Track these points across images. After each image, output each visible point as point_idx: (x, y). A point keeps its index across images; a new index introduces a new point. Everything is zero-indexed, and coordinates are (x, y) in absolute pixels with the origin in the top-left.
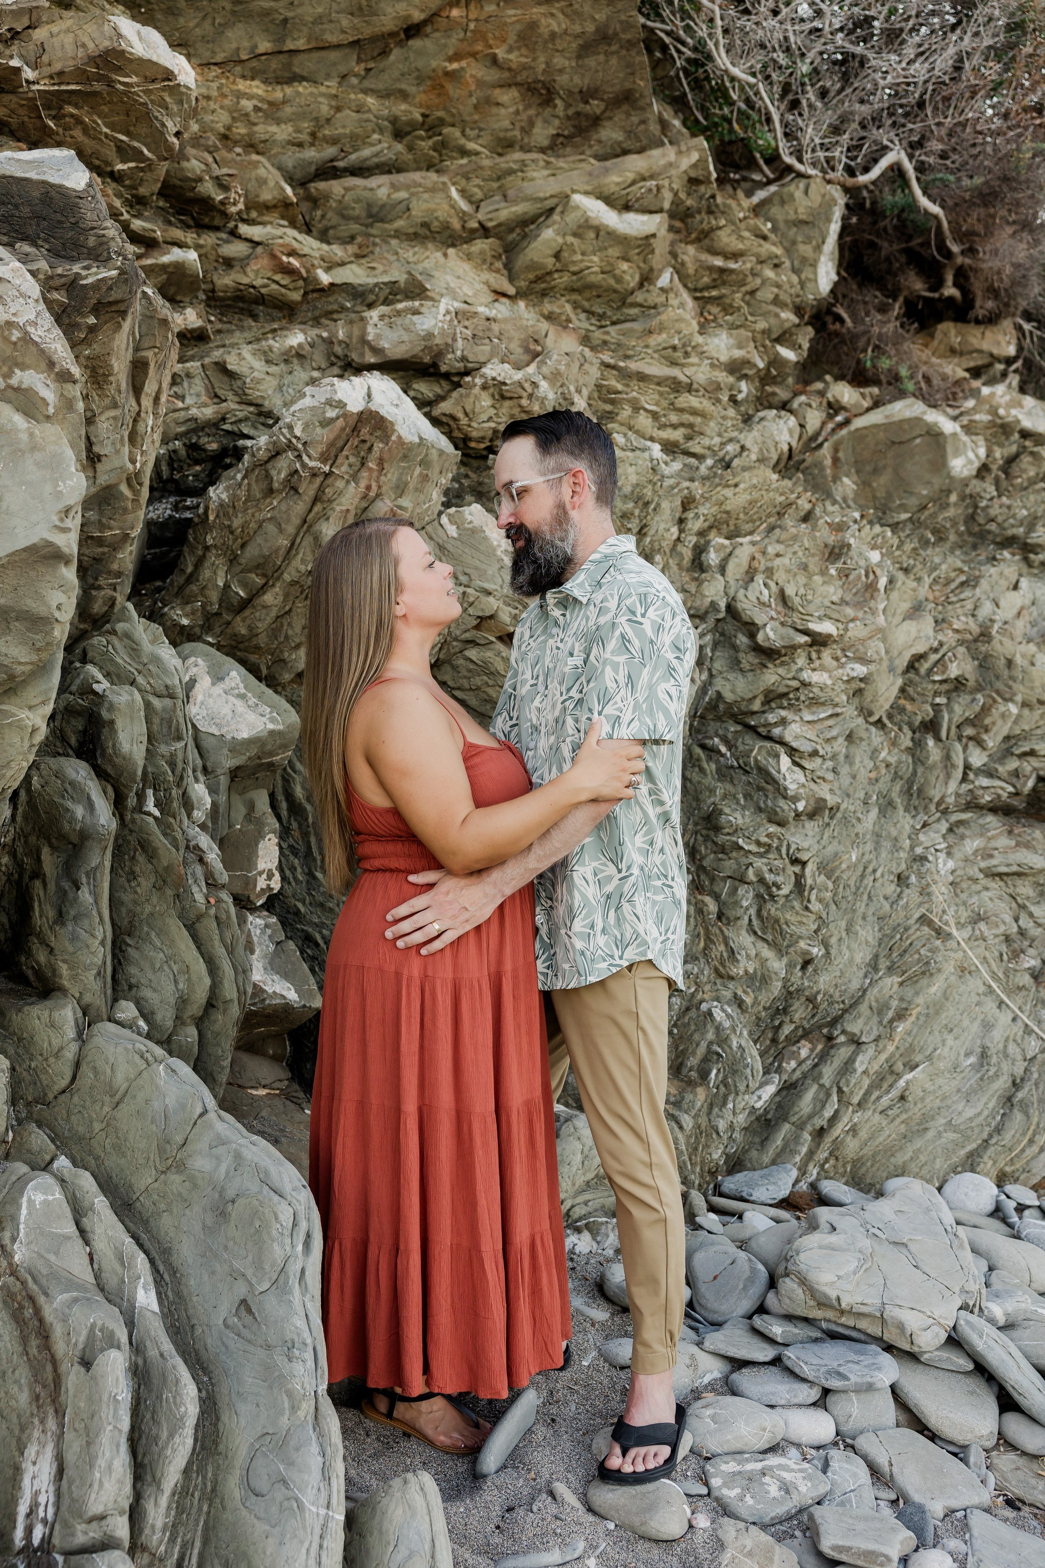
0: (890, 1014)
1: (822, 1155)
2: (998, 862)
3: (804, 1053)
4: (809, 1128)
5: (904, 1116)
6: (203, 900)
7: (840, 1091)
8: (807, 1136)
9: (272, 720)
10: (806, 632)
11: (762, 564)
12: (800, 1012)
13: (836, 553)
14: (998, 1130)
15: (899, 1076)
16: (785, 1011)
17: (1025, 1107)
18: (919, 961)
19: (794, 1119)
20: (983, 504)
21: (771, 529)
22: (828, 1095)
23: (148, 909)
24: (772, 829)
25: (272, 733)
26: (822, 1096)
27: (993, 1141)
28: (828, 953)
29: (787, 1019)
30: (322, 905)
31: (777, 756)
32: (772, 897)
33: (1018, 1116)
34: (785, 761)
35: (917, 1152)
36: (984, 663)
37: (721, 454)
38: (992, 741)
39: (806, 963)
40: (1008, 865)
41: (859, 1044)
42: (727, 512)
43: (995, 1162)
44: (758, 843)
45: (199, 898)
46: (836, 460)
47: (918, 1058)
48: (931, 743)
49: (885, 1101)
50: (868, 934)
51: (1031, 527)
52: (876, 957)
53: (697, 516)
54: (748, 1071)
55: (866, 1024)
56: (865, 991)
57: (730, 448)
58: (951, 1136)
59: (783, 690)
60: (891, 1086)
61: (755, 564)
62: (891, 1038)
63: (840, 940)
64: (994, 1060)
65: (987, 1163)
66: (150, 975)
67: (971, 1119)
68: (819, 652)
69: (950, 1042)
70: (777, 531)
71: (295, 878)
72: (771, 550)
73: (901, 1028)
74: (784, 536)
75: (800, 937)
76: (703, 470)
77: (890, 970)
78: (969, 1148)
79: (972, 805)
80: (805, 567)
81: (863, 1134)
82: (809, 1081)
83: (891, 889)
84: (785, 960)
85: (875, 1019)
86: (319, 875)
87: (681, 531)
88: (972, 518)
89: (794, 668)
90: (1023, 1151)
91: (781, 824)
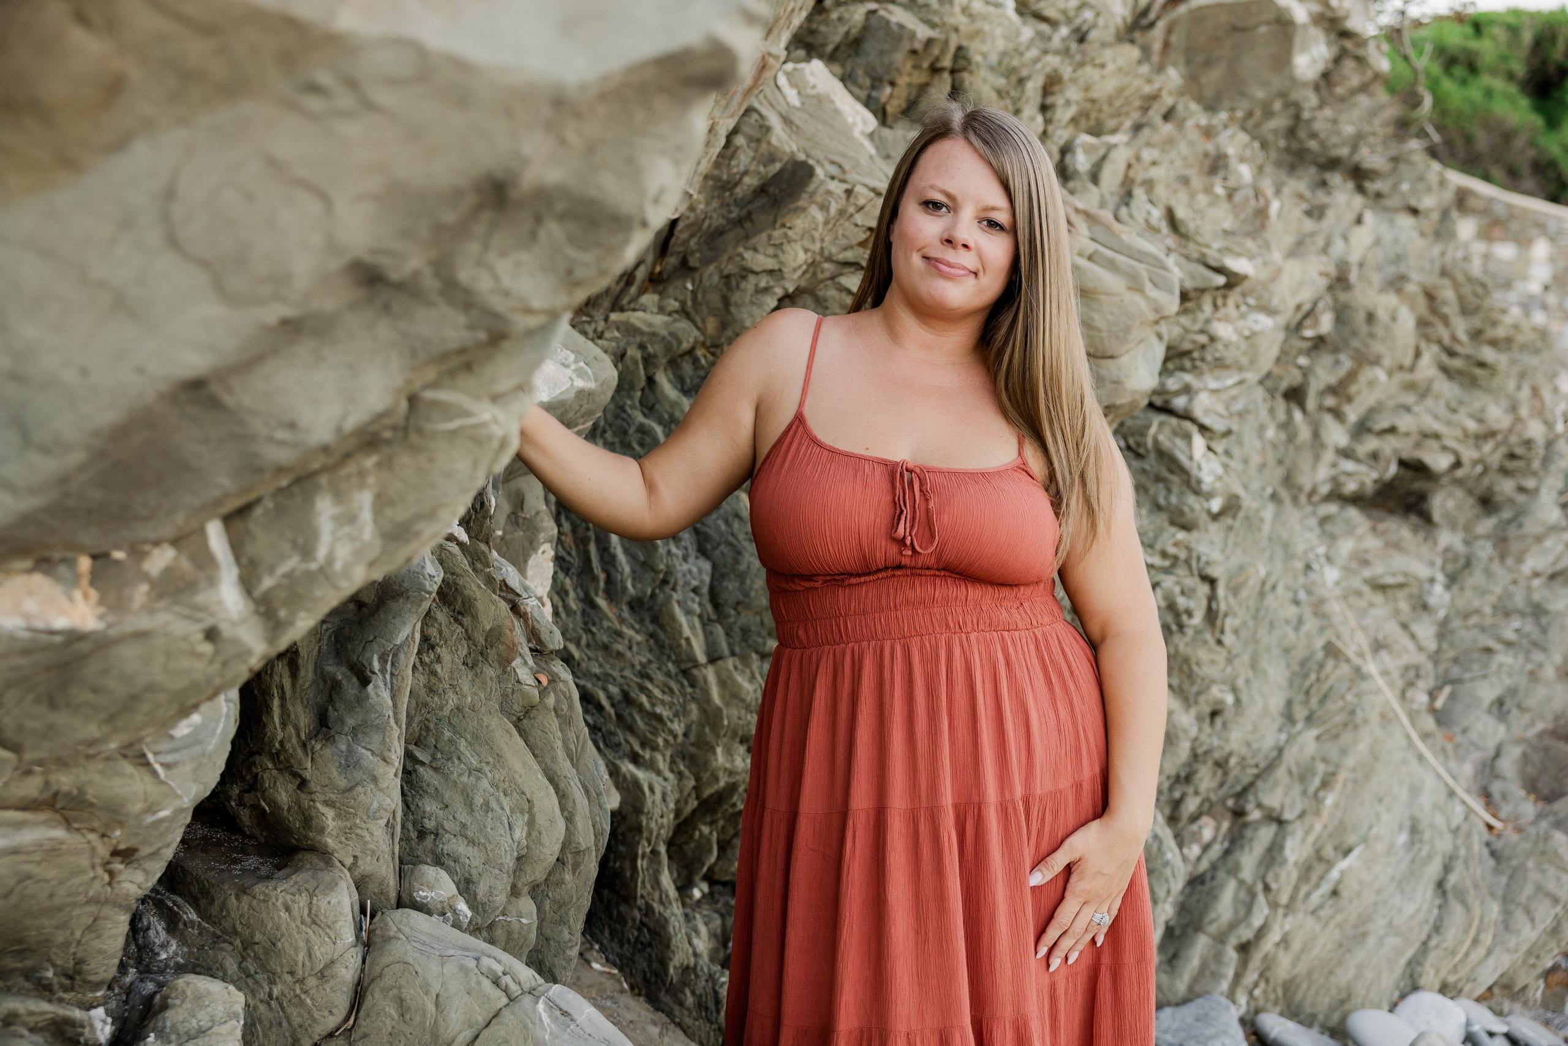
0: (1317, 782)
1: (1251, 977)
2: (1377, 570)
3: (1207, 834)
4: (1233, 941)
5: (1339, 918)
6: (531, 681)
7: (1267, 888)
8: (1231, 955)
9: (580, 373)
10: (1220, 270)
11: (1139, 174)
12: (1206, 779)
13: (1216, 165)
14: (1437, 928)
15: (1330, 864)
16: (1188, 779)
17: (1461, 896)
18: (1343, 709)
19: (1213, 929)
20: (1306, 115)
21: (1137, 128)
22: (1253, 895)
23: (452, 700)
24: (1181, 535)
25: (581, 394)
26: (1243, 895)
27: (1433, 943)
28: (1238, 701)
29: (1190, 790)
30: (606, 648)
31: (1188, 437)
32: (1181, 627)
33: (1457, 909)
34: (1199, 442)
35: (1361, 967)
36: (1342, 315)
37: (1078, 21)
38: (1353, 414)
39: (1214, 714)
40: (1394, 574)
41: (1280, 822)
42: (1093, 101)
43: (1437, 972)
44: (1164, 554)
45: (524, 675)
46: (1166, 44)
47: (1351, 839)
48: (1298, 415)
49: (1316, 898)
50: (1277, 672)
51: (1355, 148)
52: (1289, 703)
53: (1068, 103)
54: (1168, 871)
55: (1286, 794)
56: (1280, 751)
57: (1088, 15)
58: (1392, 941)
59: (1187, 346)
60: (1321, 878)
61: (1132, 173)
62: (1318, 813)
63: (1247, 681)
64: (1427, 836)
65: (1429, 976)
66: (463, 816)
67: (1412, 917)
68: (1225, 297)
69: (1385, 817)
70: (1146, 132)
71: (566, 607)
72: (1147, 155)
73: (1330, 799)
74: (1156, 139)
75: (1213, 682)
76: (1056, 42)
77: (1309, 719)
78: (1410, 953)
79: (1336, 495)
80: (1185, 181)
81: (1296, 946)
82: (1221, 875)
83: (1291, 611)
84: (1193, 711)
85: (1297, 789)
86: (601, 602)
87: (1048, 121)
88: (1291, 132)
89: (1200, 318)
90: (1467, 954)
91: (1186, 527)
